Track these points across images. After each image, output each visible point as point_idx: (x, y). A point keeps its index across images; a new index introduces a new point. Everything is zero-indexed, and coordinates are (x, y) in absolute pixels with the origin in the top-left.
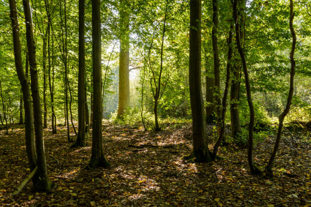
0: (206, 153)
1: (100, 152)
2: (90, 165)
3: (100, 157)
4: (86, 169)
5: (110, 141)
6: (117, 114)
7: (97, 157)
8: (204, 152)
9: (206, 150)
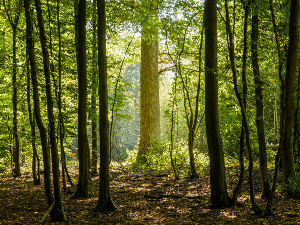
0: (223, 198)
1: (107, 195)
2: (98, 208)
3: (108, 200)
4: (93, 211)
5: (121, 192)
6: (137, 151)
7: (104, 201)
8: (221, 197)
9: (224, 195)
